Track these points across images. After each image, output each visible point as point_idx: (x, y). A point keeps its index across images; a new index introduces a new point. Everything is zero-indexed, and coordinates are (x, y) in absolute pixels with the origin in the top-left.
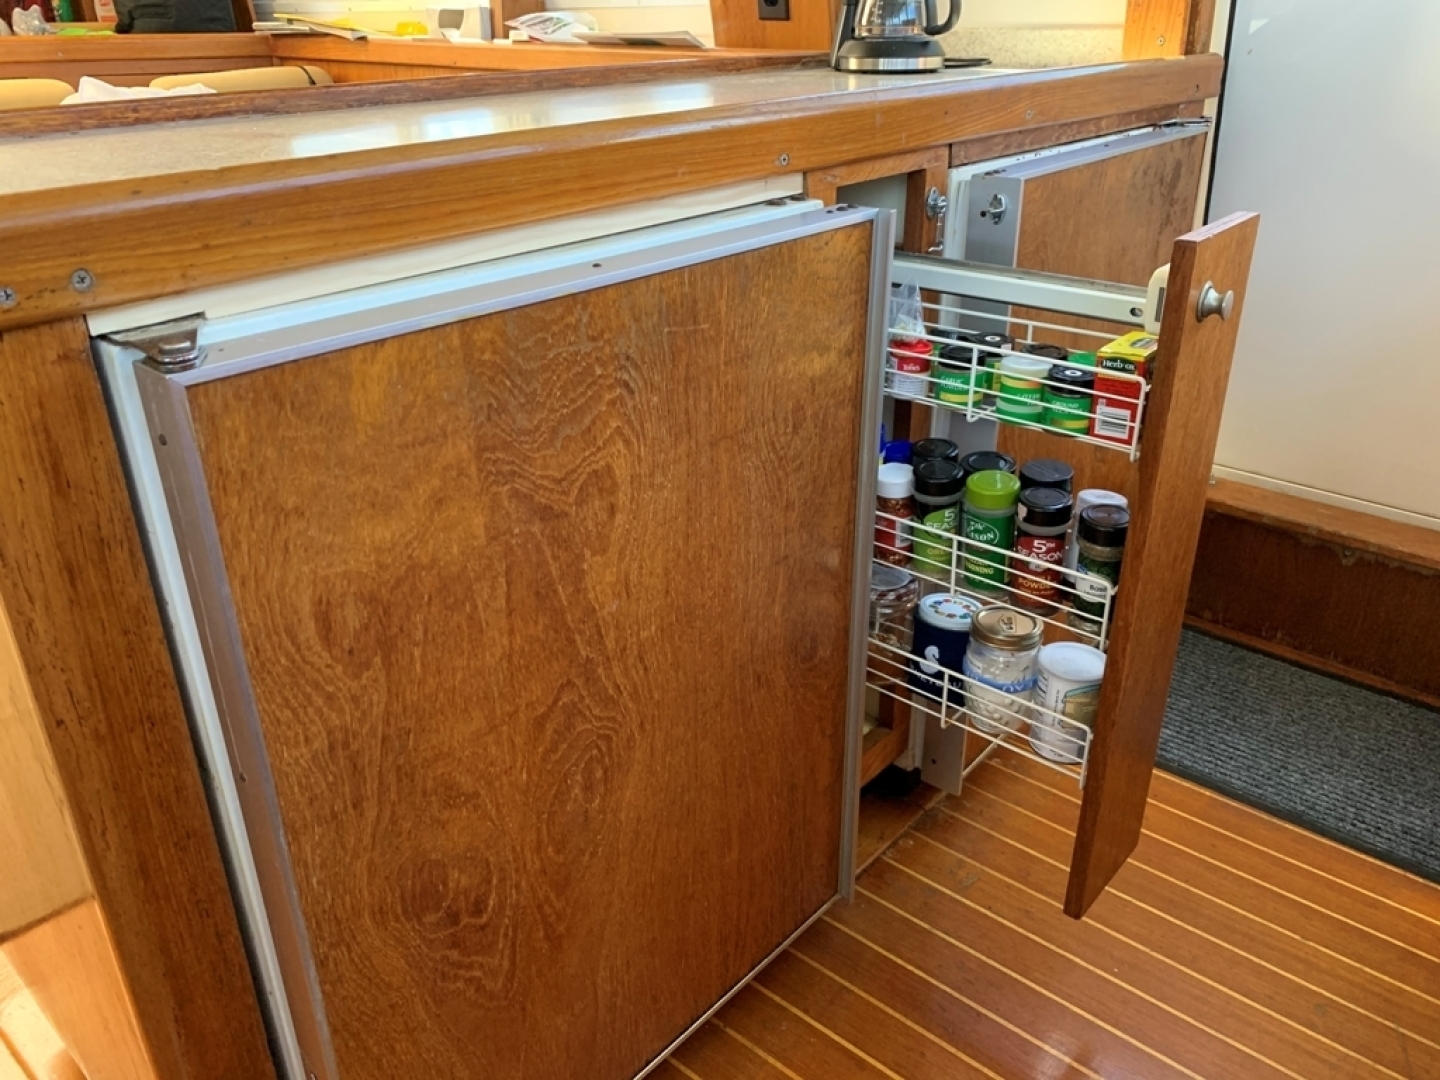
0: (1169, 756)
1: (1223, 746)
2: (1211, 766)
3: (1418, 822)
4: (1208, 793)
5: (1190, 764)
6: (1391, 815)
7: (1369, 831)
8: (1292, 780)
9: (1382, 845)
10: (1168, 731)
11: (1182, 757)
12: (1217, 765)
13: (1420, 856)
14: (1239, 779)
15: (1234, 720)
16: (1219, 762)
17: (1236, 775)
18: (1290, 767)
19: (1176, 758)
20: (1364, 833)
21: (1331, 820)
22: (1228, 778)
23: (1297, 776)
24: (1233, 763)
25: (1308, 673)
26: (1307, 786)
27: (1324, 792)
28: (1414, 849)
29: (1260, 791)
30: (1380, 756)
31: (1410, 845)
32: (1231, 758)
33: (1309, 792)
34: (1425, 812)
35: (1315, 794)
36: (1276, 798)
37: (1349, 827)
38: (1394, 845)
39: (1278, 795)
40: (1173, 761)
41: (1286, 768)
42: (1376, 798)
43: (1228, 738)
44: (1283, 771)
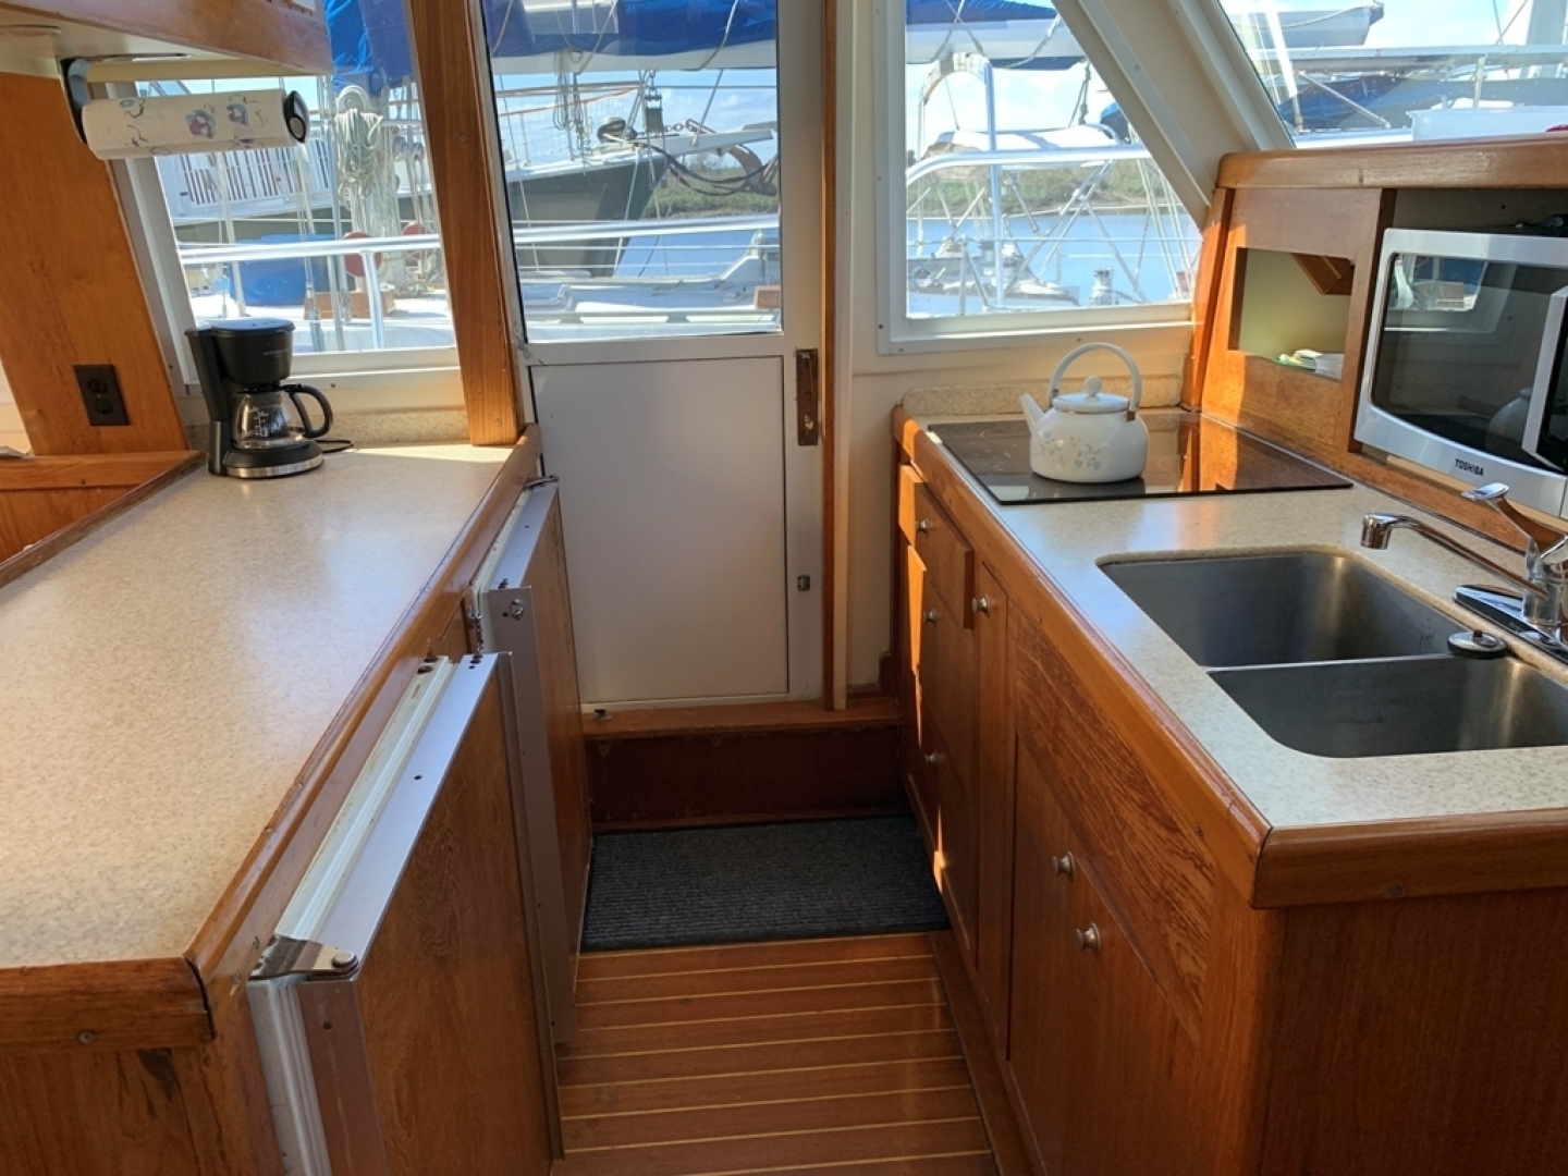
0: (676, 934)
1: (703, 910)
2: (704, 928)
3: (831, 902)
4: (714, 948)
5: (692, 933)
6: (814, 905)
7: (810, 922)
8: (754, 911)
9: (821, 927)
10: (664, 917)
11: (684, 931)
12: (707, 925)
13: (843, 923)
14: (726, 928)
15: (697, 887)
16: (708, 923)
17: (722, 926)
18: (748, 903)
19: (681, 934)
20: (809, 925)
21: (788, 926)
22: (719, 931)
23: (755, 907)
24: (715, 918)
25: (718, 830)
26: (763, 911)
27: (773, 910)
28: (839, 921)
29: (742, 929)
30: (788, 869)
31: (835, 919)
32: (713, 916)
33: (767, 915)
34: (830, 893)
35: (771, 914)
36: (754, 929)
37: (801, 926)
38: (827, 924)
39: (752, 926)
40: (680, 937)
41: (745, 905)
42: (802, 898)
43: (702, 902)
44: (746, 908)
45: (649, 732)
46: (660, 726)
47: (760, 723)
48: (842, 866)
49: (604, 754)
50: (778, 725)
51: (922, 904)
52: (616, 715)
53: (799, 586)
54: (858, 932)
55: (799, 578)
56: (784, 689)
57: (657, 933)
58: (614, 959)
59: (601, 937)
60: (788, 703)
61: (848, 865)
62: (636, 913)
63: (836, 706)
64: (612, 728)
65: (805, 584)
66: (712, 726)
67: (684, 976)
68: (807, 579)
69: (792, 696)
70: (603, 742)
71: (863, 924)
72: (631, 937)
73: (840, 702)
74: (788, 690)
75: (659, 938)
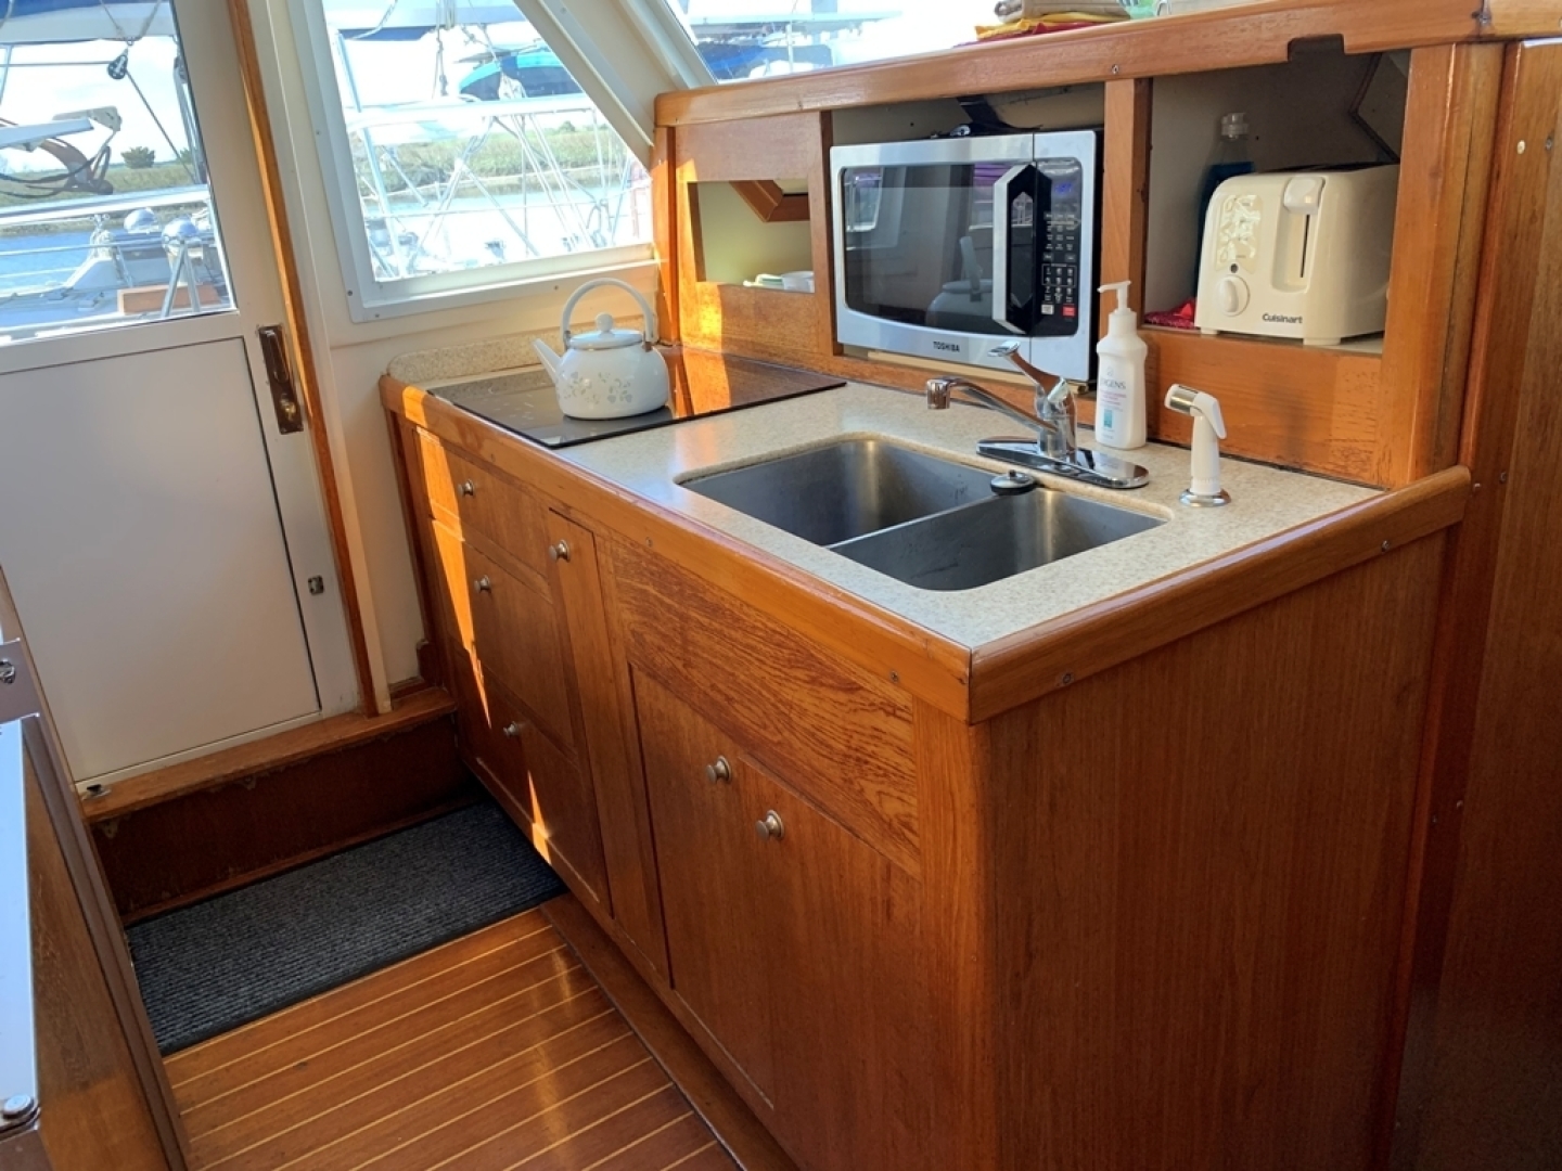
0: (265, 1002)
1: (288, 966)
2: (296, 983)
3: (429, 911)
4: (314, 1000)
5: (284, 994)
6: (412, 919)
7: (414, 937)
8: (347, 948)
9: (428, 939)
10: (243, 989)
11: (274, 995)
12: (298, 980)
13: (449, 927)
14: (321, 975)
15: (272, 945)
16: (299, 977)
17: (317, 975)
18: (338, 942)
19: (271, 999)
20: (414, 941)
21: (391, 950)
22: (315, 981)
23: (347, 943)
24: (306, 969)
25: (274, 880)
26: (358, 944)
27: (369, 939)
28: (444, 926)
29: (341, 970)
30: (370, 893)
31: (439, 926)
32: (301, 968)
33: (364, 946)
34: (425, 902)
35: (368, 944)
36: (354, 965)
37: (405, 945)
38: (433, 933)
39: (352, 963)
40: (271, 1003)
41: (336, 945)
42: (396, 917)
43: (284, 959)
44: (337, 948)
45: (166, 795)
46: (178, 784)
47: (298, 750)
48: (428, 873)
49: (110, 836)
50: (319, 747)
51: (524, 880)
52: (116, 788)
53: (312, 590)
54: (468, 930)
55: (310, 581)
56: (315, 707)
57: (240, 1008)
58: (198, 1054)
59: (172, 1036)
60: (323, 722)
61: (434, 870)
62: (206, 996)
63: (380, 710)
64: (113, 804)
65: (318, 586)
66: (242, 767)
67: (290, 1041)
68: (320, 580)
69: (327, 712)
70: (107, 822)
71: (470, 920)
72: (211, 1023)
73: (384, 704)
74: (320, 706)
75: (246, 1012)
